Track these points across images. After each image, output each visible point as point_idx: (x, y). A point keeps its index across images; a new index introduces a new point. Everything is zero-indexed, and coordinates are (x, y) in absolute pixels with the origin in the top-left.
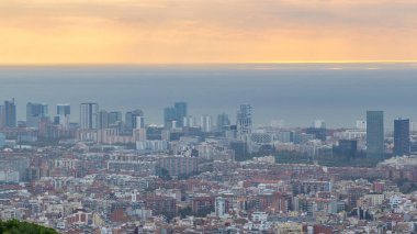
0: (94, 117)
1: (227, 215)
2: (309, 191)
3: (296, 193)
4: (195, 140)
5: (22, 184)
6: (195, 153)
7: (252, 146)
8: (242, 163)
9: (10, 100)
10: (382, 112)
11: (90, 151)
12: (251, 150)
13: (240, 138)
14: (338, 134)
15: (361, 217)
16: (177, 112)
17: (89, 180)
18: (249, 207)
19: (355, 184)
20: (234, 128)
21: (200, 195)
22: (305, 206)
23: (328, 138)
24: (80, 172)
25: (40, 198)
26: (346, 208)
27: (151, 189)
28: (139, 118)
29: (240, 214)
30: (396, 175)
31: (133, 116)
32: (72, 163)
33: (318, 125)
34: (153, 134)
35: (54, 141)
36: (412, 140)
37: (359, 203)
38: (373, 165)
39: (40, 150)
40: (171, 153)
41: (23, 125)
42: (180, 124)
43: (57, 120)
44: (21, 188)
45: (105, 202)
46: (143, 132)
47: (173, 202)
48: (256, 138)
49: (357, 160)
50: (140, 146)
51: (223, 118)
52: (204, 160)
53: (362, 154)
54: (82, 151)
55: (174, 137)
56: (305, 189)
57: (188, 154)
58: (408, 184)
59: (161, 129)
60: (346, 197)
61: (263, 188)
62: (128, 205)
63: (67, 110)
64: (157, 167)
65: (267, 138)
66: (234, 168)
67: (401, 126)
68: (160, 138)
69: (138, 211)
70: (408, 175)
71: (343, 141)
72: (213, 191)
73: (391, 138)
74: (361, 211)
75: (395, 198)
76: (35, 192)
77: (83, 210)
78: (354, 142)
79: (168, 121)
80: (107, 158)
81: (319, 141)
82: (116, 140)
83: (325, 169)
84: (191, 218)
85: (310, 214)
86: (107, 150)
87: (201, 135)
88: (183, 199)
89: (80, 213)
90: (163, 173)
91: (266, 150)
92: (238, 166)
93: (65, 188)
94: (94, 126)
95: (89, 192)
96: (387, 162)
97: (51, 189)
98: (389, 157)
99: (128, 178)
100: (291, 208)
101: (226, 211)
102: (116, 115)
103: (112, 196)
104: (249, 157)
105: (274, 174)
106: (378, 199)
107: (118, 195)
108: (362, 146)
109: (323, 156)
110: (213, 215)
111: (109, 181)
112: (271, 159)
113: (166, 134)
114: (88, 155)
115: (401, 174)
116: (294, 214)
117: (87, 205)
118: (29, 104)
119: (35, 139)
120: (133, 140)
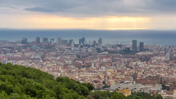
0: (60, 41)
1: (95, 67)
2: (117, 61)
3: (113, 61)
4: (87, 47)
5: (41, 59)
6: (87, 51)
7: (102, 49)
8: (99, 54)
9: (38, 37)
10: (136, 40)
11: (59, 50)
12: (102, 50)
13: (99, 47)
14: (125, 46)
15: (130, 68)
16: (82, 40)
17: (58, 58)
18: (101, 65)
19: (129, 59)
20: (97, 44)
21: (88, 62)
22: (115, 65)
23: (122, 47)
24: (56, 56)
25: (45, 62)
26: (126, 66)
27: (75, 60)
28: (72, 42)
29: (98, 67)
30: (140, 57)
31: (71, 41)
32: (54, 53)
33: (120, 44)
34: (76, 46)
35: (50, 48)
36: (144, 48)
37: (130, 64)
38: (134, 54)
39: (46, 50)
40: (81, 51)
41: (42, 43)
42: (83, 43)
43: (51, 42)
44: (41, 60)
45: (62, 64)
46: (73, 45)
47: (81, 64)
48: (103, 47)
49: (130, 53)
50: (72, 49)
51: (94, 42)
52: (89, 53)
53: (131, 52)
54: (57, 50)
55: (82, 47)
56: (116, 60)
57: (85, 51)
58: (143, 60)
59: (78, 45)
60: (126, 63)
61: (104, 60)
62: (68, 64)
63: (53, 40)
64: (77, 54)
65: (106, 47)
66: (97, 55)
67: (141, 44)
68: (78, 47)
69: (71, 66)
70: (143, 57)
71: (126, 48)
72: (91, 61)
73: (139, 47)
74: (130, 67)
75: (139, 63)
76: (44, 61)
77: (57, 66)
78: (129, 48)
79: (80, 42)
80: (63, 52)
81: (120, 48)
82: (66, 48)
83: (121, 55)
84: (85, 68)
85: (116, 67)
86: (64, 50)
87: (89, 46)
88: (83, 63)
89: (56, 67)
90: (78, 56)
91: (106, 50)
92: (98, 54)
93: (52, 60)
94: (60, 44)
95: (58, 61)
96: (138, 53)
97: (48, 60)
98: (138, 52)
99: (69, 57)
100: (111, 65)
101: (94, 66)
102: (66, 41)
103: (64, 62)
104: (101, 52)
105: (107, 57)
106: (134, 63)
107: (66, 62)
108: (131, 49)
109: (121, 52)
110: (91, 67)
111: (64, 58)
112: (107, 53)
113: (79, 46)
114: (58, 51)
115: (141, 56)
116: (112, 67)
117: (58, 64)
118: (43, 38)
119: (45, 47)
120: (71, 47)
